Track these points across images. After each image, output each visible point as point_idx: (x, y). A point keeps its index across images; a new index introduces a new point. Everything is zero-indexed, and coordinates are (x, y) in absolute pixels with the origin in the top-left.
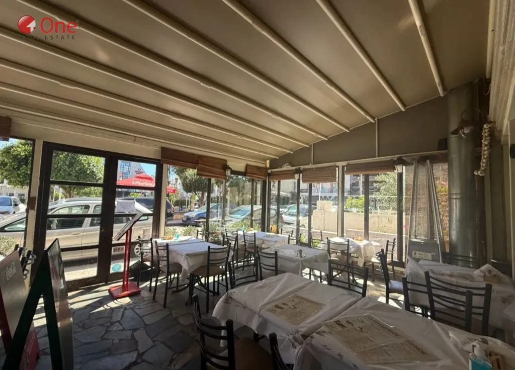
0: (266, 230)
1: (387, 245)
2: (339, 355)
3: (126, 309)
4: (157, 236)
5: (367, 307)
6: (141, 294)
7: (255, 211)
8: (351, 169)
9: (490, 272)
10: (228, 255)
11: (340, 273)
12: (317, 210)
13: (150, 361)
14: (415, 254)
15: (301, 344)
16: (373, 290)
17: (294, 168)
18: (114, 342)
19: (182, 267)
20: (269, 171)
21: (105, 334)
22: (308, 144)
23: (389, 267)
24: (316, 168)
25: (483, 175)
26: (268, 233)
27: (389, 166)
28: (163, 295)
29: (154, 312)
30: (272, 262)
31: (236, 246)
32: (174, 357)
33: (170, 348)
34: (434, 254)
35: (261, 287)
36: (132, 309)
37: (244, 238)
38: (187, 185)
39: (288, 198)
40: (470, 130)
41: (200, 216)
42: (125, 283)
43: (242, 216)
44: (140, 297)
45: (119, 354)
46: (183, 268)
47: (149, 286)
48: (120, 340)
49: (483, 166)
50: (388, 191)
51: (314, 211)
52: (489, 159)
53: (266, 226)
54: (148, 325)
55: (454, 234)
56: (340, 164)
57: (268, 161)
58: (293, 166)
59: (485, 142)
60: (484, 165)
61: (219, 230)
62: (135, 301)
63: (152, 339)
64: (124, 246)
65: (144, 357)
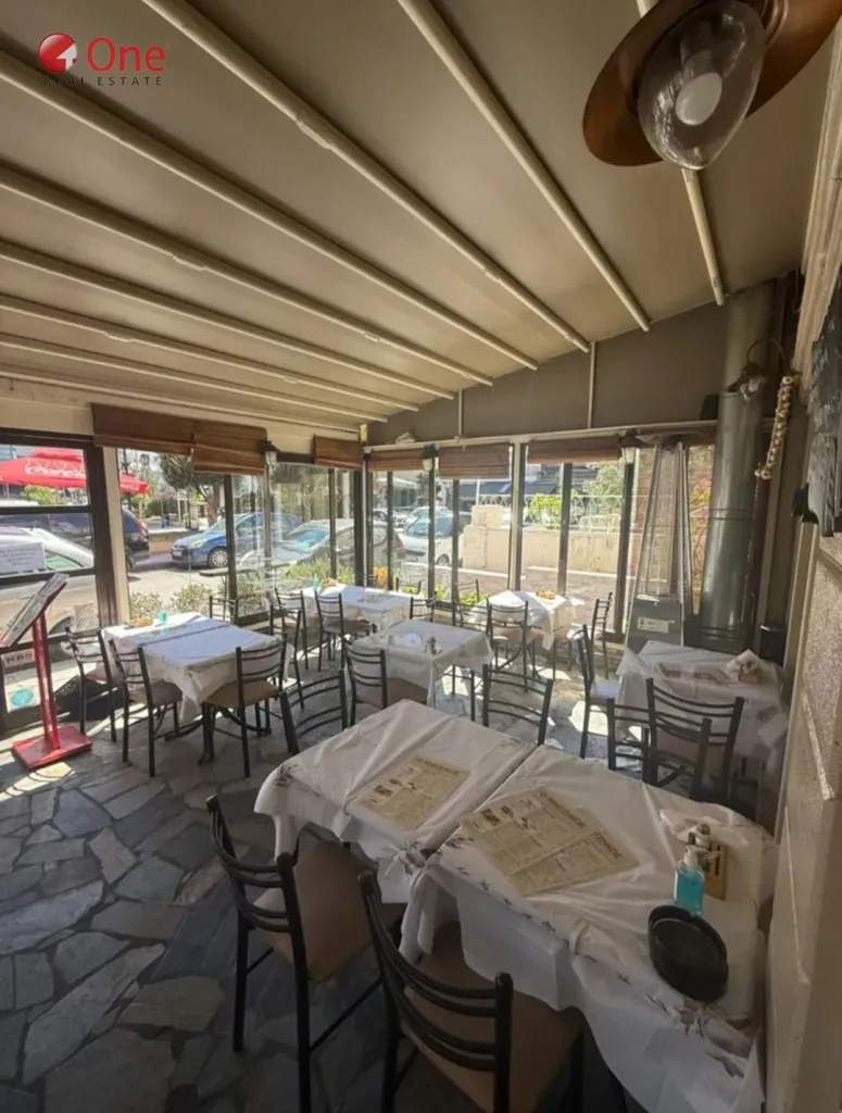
0: (365, 584)
1: (597, 607)
2: (483, 884)
3: (61, 790)
4: (113, 619)
5: (542, 768)
6: (93, 752)
7: (341, 532)
8: (538, 451)
9: (749, 664)
10: (283, 658)
11: (511, 660)
12: (472, 525)
13: (132, 896)
14: (642, 623)
15: (420, 865)
16: (566, 690)
17: (421, 445)
18: (47, 868)
19: (180, 693)
20: (368, 450)
21: (20, 855)
22: (451, 393)
23: (598, 643)
24: (469, 447)
25: (769, 477)
26: (369, 590)
27: (611, 448)
28: (145, 748)
29: (129, 790)
30: (375, 670)
31: (302, 623)
32: (185, 879)
33: (173, 861)
34: (673, 622)
35: (351, 745)
36: (76, 788)
37: (318, 606)
38: (174, 472)
39: (413, 490)
40: (760, 386)
41: (213, 547)
42: (51, 728)
43: (312, 544)
44: (93, 758)
45: (59, 893)
46: (184, 697)
47: (109, 729)
48: (60, 863)
49: (770, 461)
50: (611, 478)
51: (467, 528)
52: (782, 448)
53: (365, 572)
54: (121, 819)
55: (709, 582)
56: (518, 439)
57: (363, 427)
58: (418, 439)
59: (780, 413)
60: (772, 459)
61: (259, 585)
62: (83, 770)
63: (131, 849)
64: (32, 651)
65: (120, 890)
